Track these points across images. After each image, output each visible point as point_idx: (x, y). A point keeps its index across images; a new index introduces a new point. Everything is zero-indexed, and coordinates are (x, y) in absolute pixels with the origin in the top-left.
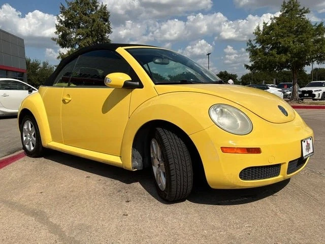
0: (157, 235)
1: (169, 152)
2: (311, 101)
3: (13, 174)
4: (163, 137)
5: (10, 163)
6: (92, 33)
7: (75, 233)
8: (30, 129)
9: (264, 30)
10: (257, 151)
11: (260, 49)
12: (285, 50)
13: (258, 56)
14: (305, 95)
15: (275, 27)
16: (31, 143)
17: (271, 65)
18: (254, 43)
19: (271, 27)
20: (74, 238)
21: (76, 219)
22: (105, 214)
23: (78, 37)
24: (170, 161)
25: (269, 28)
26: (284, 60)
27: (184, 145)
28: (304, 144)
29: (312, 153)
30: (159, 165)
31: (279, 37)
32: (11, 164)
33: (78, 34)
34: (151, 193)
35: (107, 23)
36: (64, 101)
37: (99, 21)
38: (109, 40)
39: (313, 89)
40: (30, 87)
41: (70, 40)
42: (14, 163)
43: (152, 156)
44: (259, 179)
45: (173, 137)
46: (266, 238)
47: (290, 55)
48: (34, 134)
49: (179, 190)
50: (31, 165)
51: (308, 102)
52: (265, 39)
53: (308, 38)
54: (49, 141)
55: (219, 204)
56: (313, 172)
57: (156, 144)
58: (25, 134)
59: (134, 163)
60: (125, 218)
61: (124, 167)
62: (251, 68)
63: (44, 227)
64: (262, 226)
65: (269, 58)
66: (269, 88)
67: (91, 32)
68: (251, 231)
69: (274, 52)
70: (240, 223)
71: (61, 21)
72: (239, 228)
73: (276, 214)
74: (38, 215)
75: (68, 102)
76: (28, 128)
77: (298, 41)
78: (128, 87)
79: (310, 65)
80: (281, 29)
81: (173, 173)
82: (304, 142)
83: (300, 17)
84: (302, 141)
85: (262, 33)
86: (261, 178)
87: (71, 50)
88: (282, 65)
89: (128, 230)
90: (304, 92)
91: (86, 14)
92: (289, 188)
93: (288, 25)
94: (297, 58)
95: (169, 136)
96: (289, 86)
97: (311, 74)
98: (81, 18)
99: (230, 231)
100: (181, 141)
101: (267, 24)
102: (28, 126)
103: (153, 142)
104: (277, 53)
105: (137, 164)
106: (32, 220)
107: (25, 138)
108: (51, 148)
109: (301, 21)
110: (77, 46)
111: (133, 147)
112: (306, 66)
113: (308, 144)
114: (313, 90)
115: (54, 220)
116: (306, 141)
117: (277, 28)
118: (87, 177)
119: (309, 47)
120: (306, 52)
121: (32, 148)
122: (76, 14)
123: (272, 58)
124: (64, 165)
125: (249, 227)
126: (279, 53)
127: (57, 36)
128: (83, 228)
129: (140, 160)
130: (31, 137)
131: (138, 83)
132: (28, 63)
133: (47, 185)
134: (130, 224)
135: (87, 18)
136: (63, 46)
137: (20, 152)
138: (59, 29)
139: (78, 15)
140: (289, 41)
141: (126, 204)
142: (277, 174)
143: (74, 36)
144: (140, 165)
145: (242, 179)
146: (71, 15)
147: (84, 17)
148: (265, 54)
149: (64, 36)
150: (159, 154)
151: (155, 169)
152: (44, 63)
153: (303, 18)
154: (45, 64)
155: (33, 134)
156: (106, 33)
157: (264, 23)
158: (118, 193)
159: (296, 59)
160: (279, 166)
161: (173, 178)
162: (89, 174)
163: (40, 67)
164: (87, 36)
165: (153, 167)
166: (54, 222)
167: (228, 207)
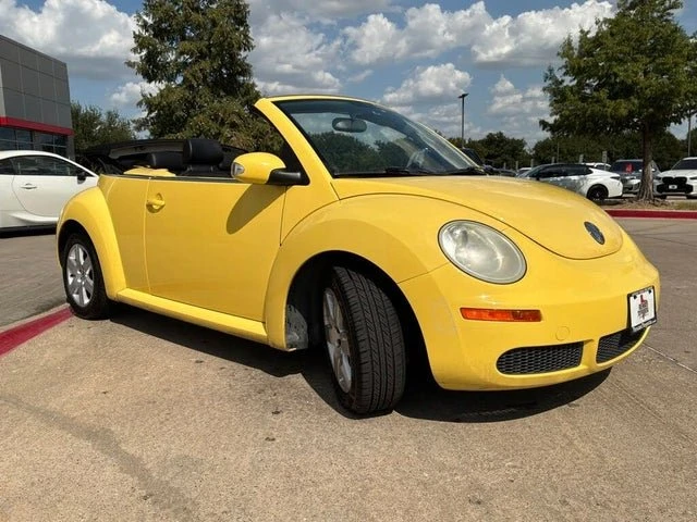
0: (329, 480)
1: (358, 316)
2: (683, 200)
3: (49, 353)
4: (347, 287)
5: (42, 331)
6: (210, 51)
7: (170, 475)
8: (82, 262)
9: (581, 47)
10: (534, 316)
11: (572, 88)
12: (626, 91)
13: (567, 103)
14: (670, 187)
15: (605, 41)
16: (84, 290)
17: (596, 124)
18: (559, 75)
19: (598, 41)
20: (167, 482)
21: (173, 446)
22: (230, 436)
23: (182, 59)
24: (359, 333)
25: (594, 42)
26: (624, 112)
27: (388, 303)
28: (635, 303)
29: (652, 320)
30: (339, 342)
31: (614, 63)
32: (44, 333)
33: (182, 53)
34: (323, 396)
35: (242, 29)
36: (150, 207)
37: (226, 24)
38: (248, 65)
39: (688, 174)
40: (81, 170)
41: (165, 66)
42: (49, 331)
43: (326, 323)
44: (538, 372)
45: (366, 286)
46: (545, 490)
47: (636, 101)
48: (90, 272)
49: (377, 392)
50: (84, 336)
51: (674, 202)
52: (582, 65)
53: (676, 65)
54: (120, 287)
55: (458, 421)
56: (660, 357)
57: (333, 301)
58: (71, 270)
59: (290, 336)
60: (271, 446)
61: (270, 344)
62: (553, 128)
63: (110, 462)
64: (538, 466)
65: (590, 109)
66: (591, 172)
67: (209, 47)
68: (515, 476)
69: (603, 94)
70: (496, 458)
71: (145, 26)
72: (493, 469)
73: (571, 443)
74: (99, 436)
75: (158, 210)
76: (77, 260)
77: (656, 70)
78: (279, 182)
79: (680, 123)
80: (619, 44)
81: (365, 358)
82: (635, 297)
83: (662, 16)
84: (629, 296)
85: (576, 52)
86: (542, 371)
87: (167, 86)
88: (621, 123)
89: (275, 469)
90: (668, 180)
91: (197, 10)
92: (606, 390)
93: (634, 35)
94: (651, 107)
95: (358, 285)
96: (635, 167)
97: (687, 141)
98: (187, 19)
99: (475, 474)
100: (383, 295)
101: (588, 32)
102: (77, 255)
103: (328, 295)
104: (609, 98)
105: (296, 337)
106: (86, 447)
107: (70, 280)
108: (126, 302)
109: (663, 27)
110: (179, 80)
111: (288, 303)
112: (672, 124)
113: (644, 303)
114: (688, 177)
115: (131, 448)
116: (639, 296)
117: (609, 42)
118: (197, 362)
119: (679, 84)
120: (673, 94)
121: (86, 301)
122: (178, 10)
123: (597, 108)
124: (150, 337)
125: (515, 467)
126: (613, 97)
127: (136, 58)
128: (186, 464)
129: (304, 330)
130: (83, 278)
131: (299, 174)
132: (76, 113)
133: (116, 377)
134: (279, 458)
135: (201, 18)
136: (150, 78)
137: (62, 307)
138: (141, 43)
139: (181, 12)
140: (635, 72)
141: (273, 418)
142: (576, 362)
143: (173, 58)
144: (303, 340)
145: (502, 372)
146: (166, 12)
147: (194, 15)
148: (584, 99)
149: (150, 58)
150: (339, 321)
151: (332, 349)
152: (109, 113)
153: (666, 20)
154: (112, 116)
155: (88, 272)
156: (240, 49)
157: (582, 31)
158: (259, 396)
159: (651, 110)
160: (578, 346)
161: (366, 368)
162: (201, 355)
163: (101, 123)
164: (199, 57)
165: (329, 345)
166: (131, 451)
167: (476, 427)
